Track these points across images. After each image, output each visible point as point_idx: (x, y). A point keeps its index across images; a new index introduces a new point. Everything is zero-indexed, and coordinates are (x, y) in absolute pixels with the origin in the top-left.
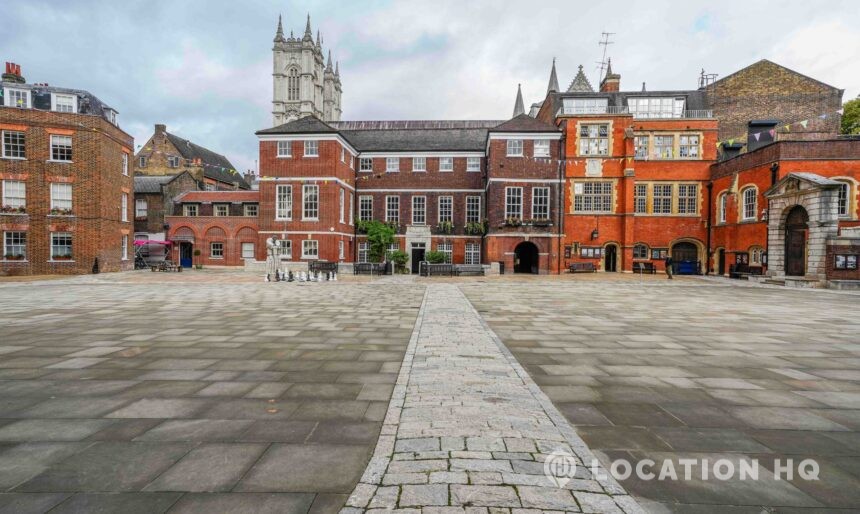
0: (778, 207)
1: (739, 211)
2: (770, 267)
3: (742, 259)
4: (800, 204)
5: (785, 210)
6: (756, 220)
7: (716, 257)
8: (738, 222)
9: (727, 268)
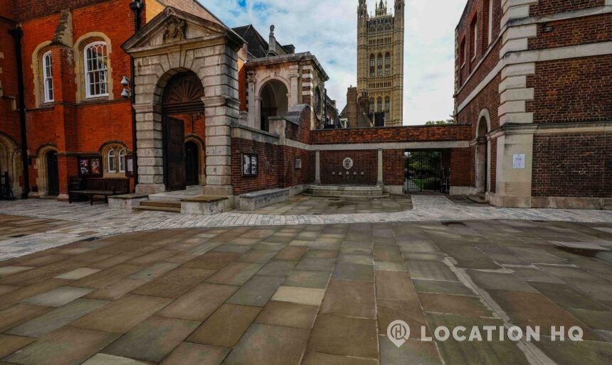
0: (150, 70)
1: (77, 80)
2: (141, 179)
3: (89, 167)
4: (188, 66)
5: (161, 79)
6: (111, 98)
7: (40, 164)
8: (78, 101)
9: (63, 183)
